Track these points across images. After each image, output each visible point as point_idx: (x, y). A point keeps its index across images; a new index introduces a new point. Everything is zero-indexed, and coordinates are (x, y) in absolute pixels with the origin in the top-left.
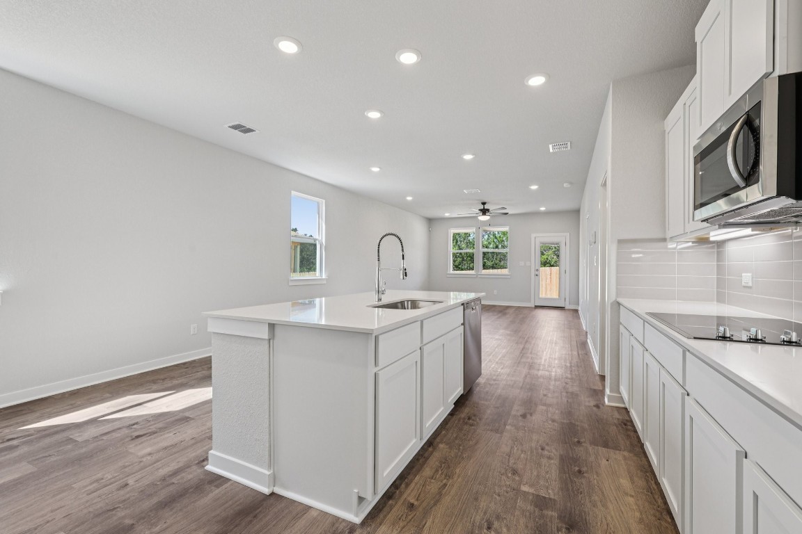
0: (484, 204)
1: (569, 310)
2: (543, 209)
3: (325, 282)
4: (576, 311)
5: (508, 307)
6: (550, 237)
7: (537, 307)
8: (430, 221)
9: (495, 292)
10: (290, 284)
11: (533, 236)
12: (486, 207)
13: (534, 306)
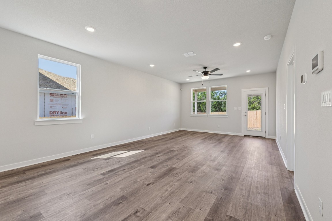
0: (205, 68)
1: (269, 139)
2: (248, 71)
3: (82, 122)
4: (274, 140)
5: (226, 135)
6: (254, 91)
7: (245, 136)
8: (181, 85)
9: (219, 126)
10: (36, 124)
11: (243, 90)
12: (207, 70)
13: (243, 136)
